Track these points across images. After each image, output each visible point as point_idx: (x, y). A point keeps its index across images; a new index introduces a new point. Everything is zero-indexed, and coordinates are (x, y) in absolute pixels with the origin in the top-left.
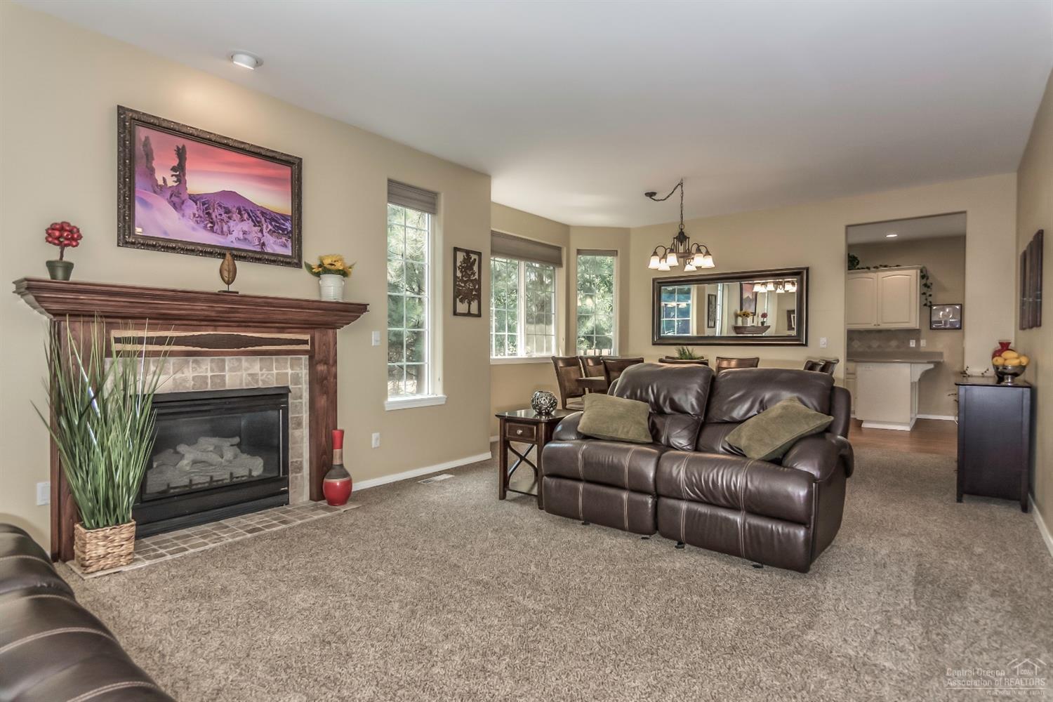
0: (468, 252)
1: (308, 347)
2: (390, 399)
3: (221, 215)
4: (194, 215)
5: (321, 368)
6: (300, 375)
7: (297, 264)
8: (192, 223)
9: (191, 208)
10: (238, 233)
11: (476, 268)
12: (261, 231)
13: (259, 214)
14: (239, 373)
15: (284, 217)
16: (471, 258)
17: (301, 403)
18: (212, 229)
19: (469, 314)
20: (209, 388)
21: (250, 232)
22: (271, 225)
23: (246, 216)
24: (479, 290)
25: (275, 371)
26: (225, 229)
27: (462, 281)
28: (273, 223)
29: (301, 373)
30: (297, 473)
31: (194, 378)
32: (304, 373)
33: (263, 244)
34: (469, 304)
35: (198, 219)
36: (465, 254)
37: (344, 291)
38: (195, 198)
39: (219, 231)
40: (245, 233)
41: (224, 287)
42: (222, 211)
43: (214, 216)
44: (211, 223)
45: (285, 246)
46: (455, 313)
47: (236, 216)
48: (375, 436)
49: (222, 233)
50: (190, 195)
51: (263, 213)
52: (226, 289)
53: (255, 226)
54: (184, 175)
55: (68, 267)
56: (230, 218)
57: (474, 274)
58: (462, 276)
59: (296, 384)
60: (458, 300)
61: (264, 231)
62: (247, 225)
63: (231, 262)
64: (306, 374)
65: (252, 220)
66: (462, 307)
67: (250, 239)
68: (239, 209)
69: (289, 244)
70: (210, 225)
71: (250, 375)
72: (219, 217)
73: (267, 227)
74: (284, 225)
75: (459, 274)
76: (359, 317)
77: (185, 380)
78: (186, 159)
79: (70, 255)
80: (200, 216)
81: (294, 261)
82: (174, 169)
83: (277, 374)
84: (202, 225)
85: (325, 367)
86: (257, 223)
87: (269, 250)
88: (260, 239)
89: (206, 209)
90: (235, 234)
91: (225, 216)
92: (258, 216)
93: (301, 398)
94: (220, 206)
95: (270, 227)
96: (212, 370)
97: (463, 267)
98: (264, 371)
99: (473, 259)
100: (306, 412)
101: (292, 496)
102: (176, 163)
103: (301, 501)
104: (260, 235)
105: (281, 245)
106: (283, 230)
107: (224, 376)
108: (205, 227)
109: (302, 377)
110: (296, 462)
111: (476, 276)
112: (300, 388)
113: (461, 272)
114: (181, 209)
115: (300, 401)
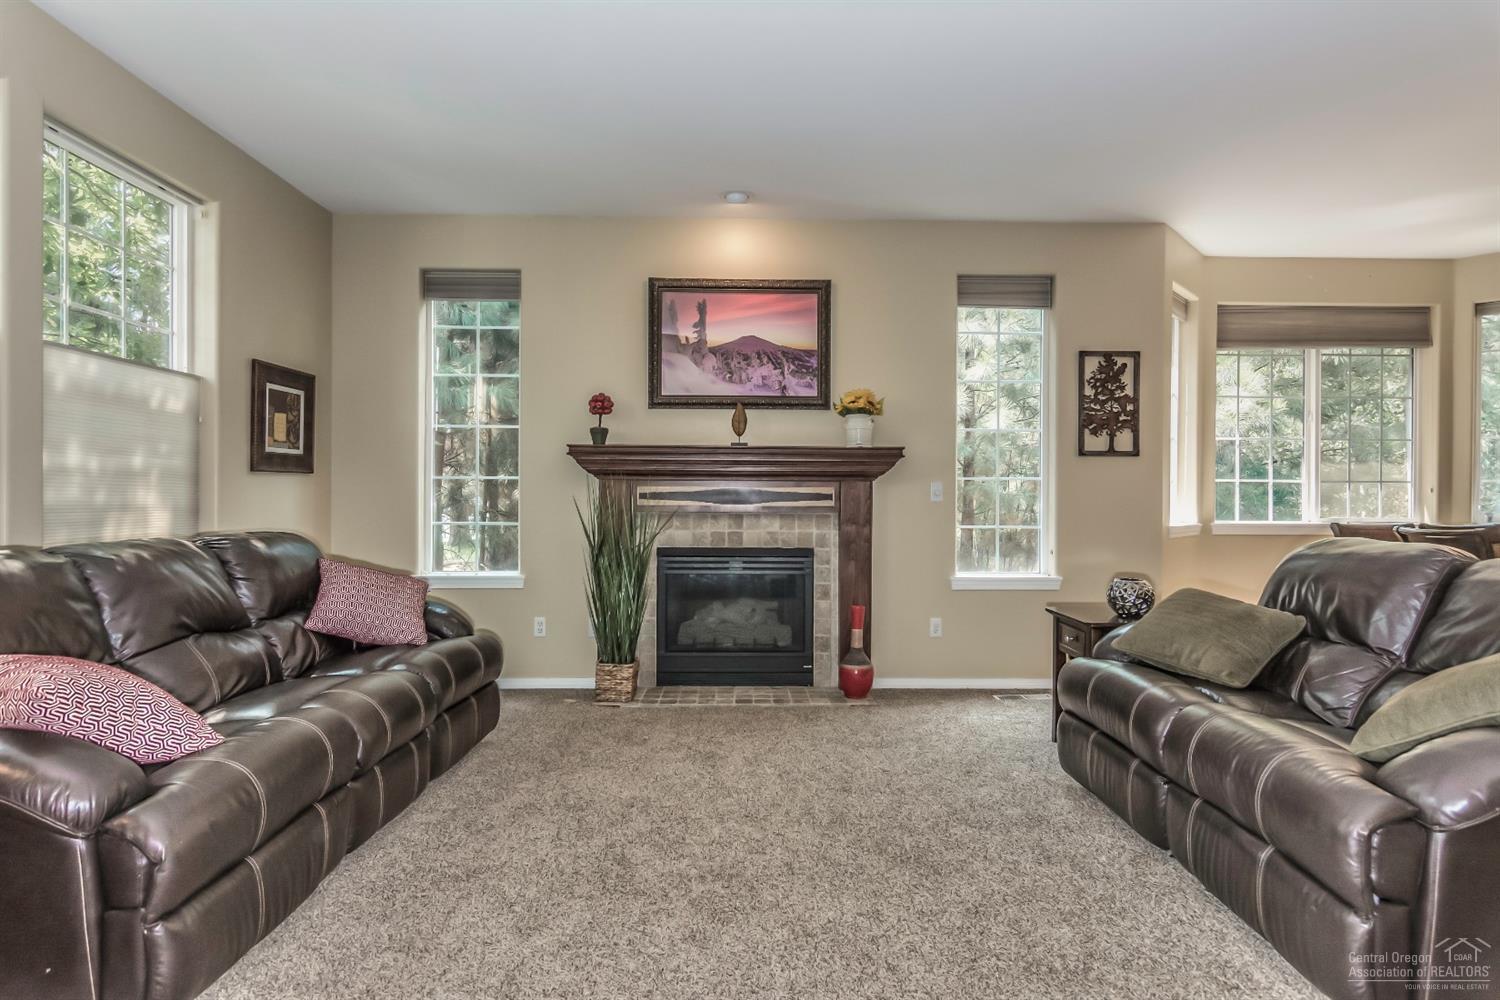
0: (1108, 356)
1: (831, 503)
2: (960, 574)
3: (739, 363)
4: (714, 368)
5: (851, 529)
6: (827, 536)
7: (822, 405)
8: (711, 377)
9: (712, 362)
10: (758, 379)
11: (1127, 378)
12: (782, 373)
13: (780, 355)
14: (757, 531)
15: (809, 353)
16: (1116, 364)
17: (829, 570)
18: (731, 380)
19: (1112, 451)
20: (726, 546)
21: (770, 377)
22: (794, 364)
23: (765, 360)
24: (1135, 413)
25: (797, 531)
26: (744, 376)
27: (1096, 400)
28: (796, 363)
29: (830, 535)
30: (822, 651)
31: (712, 534)
32: (833, 535)
33: (785, 387)
34: (1112, 437)
35: (718, 372)
36: (1102, 359)
37: (875, 433)
38: (714, 351)
39: (738, 380)
40: (764, 378)
41: (736, 439)
42: (740, 359)
43: (732, 365)
44: (730, 373)
45: (809, 386)
46: (1082, 453)
47: (755, 362)
48: (935, 621)
49: (741, 381)
50: (710, 348)
51: (784, 353)
52: (737, 441)
53: (775, 368)
54: (705, 330)
55: (605, 432)
56: (748, 365)
57: (1122, 388)
58: (1096, 394)
59: (822, 547)
60: (1087, 431)
61: (786, 372)
62: (767, 370)
63: (741, 412)
64: (835, 536)
65: (773, 363)
66: (1095, 443)
67: (770, 384)
68: (759, 354)
69: (815, 383)
70: (729, 375)
71: (769, 533)
72: (738, 365)
73: (788, 367)
74: (808, 362)
75: (1089, 391)
76: (893, 464)
77: (703, 536)
78: (706, 313)
79: (607, 421)
80: (719, 368)
81: (823, 402)
82: (695, 326)
83: (800, 533)
84: (721, 376)
85: (854, 527)
86: (778, 365)
87: (791, 393)
88: (780, 382)
89: (726, 359)
90: (754, 381)
91: (743, 363)
92: (777, 356)
93: (828, 562)
94: (739, 354)
95: (792, 367)
96: (730, 527)
97: (1097, 380)
98: (784, 530)
99: (1119, 364)
100: (835, 580)
101: (816, 677)
102: (697, 319)
103: (826, 685)
104: (781, 378)
105: (806, 387)
106: (807, 368)
107: (741, 534)
108: (724, 378)
109: (829, 539)
110: (822, 638)
111: (1129, 391)
112: (827, 552)
113: (1094, 387)
114: (702, 364)
115: (827, 566)
